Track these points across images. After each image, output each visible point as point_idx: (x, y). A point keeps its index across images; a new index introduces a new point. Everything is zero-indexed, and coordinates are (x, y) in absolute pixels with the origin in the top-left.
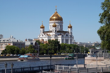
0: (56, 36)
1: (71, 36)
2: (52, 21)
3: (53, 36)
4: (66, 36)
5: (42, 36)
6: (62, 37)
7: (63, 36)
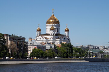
0: (54, 39)
1: (69, 39)
2: (49, 24)
3: (51, 39)
4: (64, 40)
5: (39, 39)
6: (60, 41)
7: (61, 39)
